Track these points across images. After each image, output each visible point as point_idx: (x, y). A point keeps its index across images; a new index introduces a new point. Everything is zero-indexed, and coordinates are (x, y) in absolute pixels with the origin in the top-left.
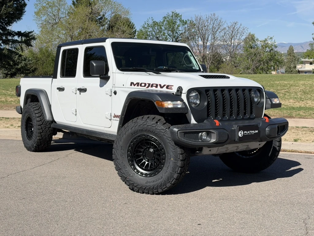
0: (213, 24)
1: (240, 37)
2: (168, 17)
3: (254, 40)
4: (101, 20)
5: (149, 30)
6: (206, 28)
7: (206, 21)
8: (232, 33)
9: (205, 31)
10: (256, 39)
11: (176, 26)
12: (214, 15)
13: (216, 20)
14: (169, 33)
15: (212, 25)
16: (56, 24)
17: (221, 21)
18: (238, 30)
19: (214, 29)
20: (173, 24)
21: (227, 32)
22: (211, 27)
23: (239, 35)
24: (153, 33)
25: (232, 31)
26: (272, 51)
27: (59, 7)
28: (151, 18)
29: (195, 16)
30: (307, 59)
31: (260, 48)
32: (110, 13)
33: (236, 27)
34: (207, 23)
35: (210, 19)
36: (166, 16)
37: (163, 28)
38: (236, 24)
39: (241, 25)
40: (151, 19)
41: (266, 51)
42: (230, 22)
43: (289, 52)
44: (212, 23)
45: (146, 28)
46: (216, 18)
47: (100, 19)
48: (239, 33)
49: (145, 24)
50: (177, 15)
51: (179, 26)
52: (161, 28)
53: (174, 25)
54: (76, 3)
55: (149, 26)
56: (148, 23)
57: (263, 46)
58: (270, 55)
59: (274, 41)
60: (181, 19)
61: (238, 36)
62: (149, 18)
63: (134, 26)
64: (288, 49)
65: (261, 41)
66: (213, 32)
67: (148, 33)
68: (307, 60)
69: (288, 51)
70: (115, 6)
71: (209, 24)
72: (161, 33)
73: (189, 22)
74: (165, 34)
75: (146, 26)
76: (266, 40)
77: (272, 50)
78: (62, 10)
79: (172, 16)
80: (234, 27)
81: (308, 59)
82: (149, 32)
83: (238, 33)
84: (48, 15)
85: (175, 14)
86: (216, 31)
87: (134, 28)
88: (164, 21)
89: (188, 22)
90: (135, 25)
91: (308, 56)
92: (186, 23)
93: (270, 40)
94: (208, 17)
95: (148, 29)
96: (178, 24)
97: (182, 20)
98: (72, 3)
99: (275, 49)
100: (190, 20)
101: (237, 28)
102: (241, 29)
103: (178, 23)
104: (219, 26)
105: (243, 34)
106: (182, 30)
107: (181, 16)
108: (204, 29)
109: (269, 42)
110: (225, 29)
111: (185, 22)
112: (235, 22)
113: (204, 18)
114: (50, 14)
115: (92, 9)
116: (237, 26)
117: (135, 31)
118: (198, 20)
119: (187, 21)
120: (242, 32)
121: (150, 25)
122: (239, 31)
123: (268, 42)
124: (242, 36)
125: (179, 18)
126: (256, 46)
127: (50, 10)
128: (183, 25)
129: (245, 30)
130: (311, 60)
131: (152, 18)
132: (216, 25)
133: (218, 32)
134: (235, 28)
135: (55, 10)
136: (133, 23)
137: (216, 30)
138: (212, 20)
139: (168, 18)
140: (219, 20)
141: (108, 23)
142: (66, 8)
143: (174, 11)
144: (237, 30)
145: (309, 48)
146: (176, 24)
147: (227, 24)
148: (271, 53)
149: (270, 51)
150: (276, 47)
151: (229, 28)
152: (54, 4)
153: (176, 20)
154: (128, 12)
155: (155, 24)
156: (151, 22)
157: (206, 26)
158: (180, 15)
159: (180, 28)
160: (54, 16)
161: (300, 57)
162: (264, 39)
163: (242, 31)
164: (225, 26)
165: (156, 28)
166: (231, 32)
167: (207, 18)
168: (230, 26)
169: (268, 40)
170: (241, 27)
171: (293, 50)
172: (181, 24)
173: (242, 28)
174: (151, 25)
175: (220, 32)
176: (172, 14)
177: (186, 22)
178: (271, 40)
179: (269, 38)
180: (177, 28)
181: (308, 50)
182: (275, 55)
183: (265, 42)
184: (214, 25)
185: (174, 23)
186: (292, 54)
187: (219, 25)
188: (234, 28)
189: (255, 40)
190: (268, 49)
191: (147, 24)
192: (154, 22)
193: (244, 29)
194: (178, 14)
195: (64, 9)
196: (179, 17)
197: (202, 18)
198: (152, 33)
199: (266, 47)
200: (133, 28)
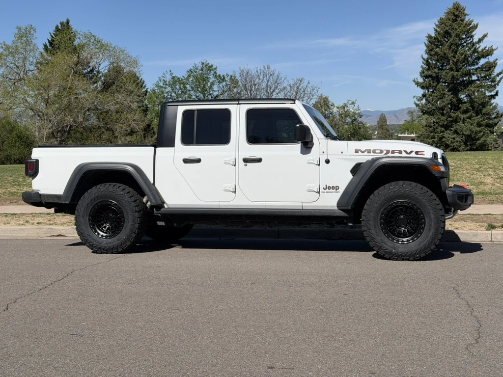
0: (268, 81)
1: (308, 101)
2: (196, 70)
3: (328, 106)
4: (91, 74)
5: (167, 90)
6: (256, 87)
7: (256, 77)
8: (296, 94)
9: (255, 92)
10: (330, 103)
11: (209, 84)
12: (269, 68)
13: (271, 75)
14: (197, 95)
15: (266, 82)
16: (20, 80)
17: (280, 77)
18: (304, 91)
19: (269, 88)
20: (204, 80)
21: (289, 94)
22: (264, 85)
23: (306, 98)
24: (174, 94)
25: (296, 92)
26: (355, 122)
27: (25, 53)
28: (168, 71)
29: (240, 69)
30: (406, 133)
31: (338, 117)
32: (107, 63)
33: (302, 85)
34: (257, 80)
35: (262, 74)
36: (192, 68)
37: (188, 87)
38: (301, 81)
39: (309, 83)
40: (169, 73)
41: (347, 121)
42: (293, 79)
43: (380, 124)
44: (265, 80)
45: (162, 87)
46: (271, 73)
47: (89, 73)
48: (306, 95)
49: (160, 80)
50: (210, 68)
51: (212, 84)
52: (185, 87)
53: (204, 82)
54: (50, 48)
55: (166, 85)
56: (164, 79)
57: (341, 114)
58: (352, 128)
59: (357, 108)
60: (216, 73)
61: (304, 99)
62: (166, 71)
63: (143, 83)
64: (379, 120)
65: (338, 108)
66: (268, 93)
67: (166, 95)
68: (406, 135)
69: (378, 121)
70: (115, 52)
71: (261, 81)
72: (185, 94)
73: (229, 78)
74: (191, 96)
75: (161, 84)
76: (345, 105)
77: (355, 120)
78: (31, 59)
79: (202, 70)
80: (298, 85)
81: (408, 134)
82: (167, 93)
83: (304, 95)
84: (8, 66)
85: (206, 65)
86: (273, 92)
87: (145, 87)
88: (189, 76)
89: (227, 79)
90: (145, 83)
91: (408, 130)
92: (224, 80)
93: (351, 105)
94: (259, 72)
95: (165, 88)
96: (211, 81)
97: (218, 75)
98: (44, 47)
99: (360, 120)
100: (230, 75)
101: (303, 87)
102: (309, 90)
103: (212, 79)
104: (276, 84)
105: (313, 96)
106: (218, 91)
107: (216, 68)
108: (253, 88)
109: (351, 109)
110: (285, 88)
111: (222, 78)
112: (300, 79)
113: (253, 72)
114: (12, 65)
115: (78, 57)
116: (304, 85)
117: (146, 91)
118: (244, 74)
119: (226, 76)
120: (310, 93)
121: (167, 83)
122: (306, 92)
123: (348, 109)
124: (311, 99)
125: (212, 72)
126: (331, 115)
127: (10, 58)
128: (220, 82)
129: (315, 91)
130: (412, 135)
131: (170, 71)
132: (271, 83)
133: (274, 93)
134: (300, 87)
135: (19, 59)
136: (142, 79)
137: (271, 91)
138: (265, 75)
139: (196, 72)
140: (276, 75)
141: (103, 78)
142: (37, 56)
143: (205, 61)
144: (302, 90)
145: (408, 118)
146: (209, 81)
147: (288, 81)
148: (354, 125)
149: (352, 122)
150: (361, 116)
151: (291, 87)
152: (17, 49)
153: (208, 75)
154: (136, 63)
155: (176, 82)
156: (168, 78)
157: (257, 85)
158: (214, 67)
159: (215, 88)
160: (18, 67)
161: (393, 131)
162: (342, 104)
163: (310, 91)
164: (285, 85)
165: (177, 87)
166: (294, 93)
167: (257, 72)
168: (292, 84)
169: (349, 106)
170: (309, 85)
171: (386, 121)
172: (217, 81)
173: (310, 87)
174: (169, 82)
175: (278, 94)
176: (201, 66)
177: (224, 78)
178: (353, 105)
179: (350, 103)
180: (211, 88)
181: (406, 120)
182: (360, 128)
183: (344, 108)
184: (269, 83)
185: (206, 80)
186: (384, 126)
187: (276, 82)
188: (298, 88)
189: (330, 106)
190: (348, 120)
191: (162, 82)
192: (173, 78)
193: (313, 90)
194: (212, 66)
195: (34, 57)
196: (212, 70)
197: (250, 72)
198: (171, 95)
199: (346, 116)
200: (142, 86)
